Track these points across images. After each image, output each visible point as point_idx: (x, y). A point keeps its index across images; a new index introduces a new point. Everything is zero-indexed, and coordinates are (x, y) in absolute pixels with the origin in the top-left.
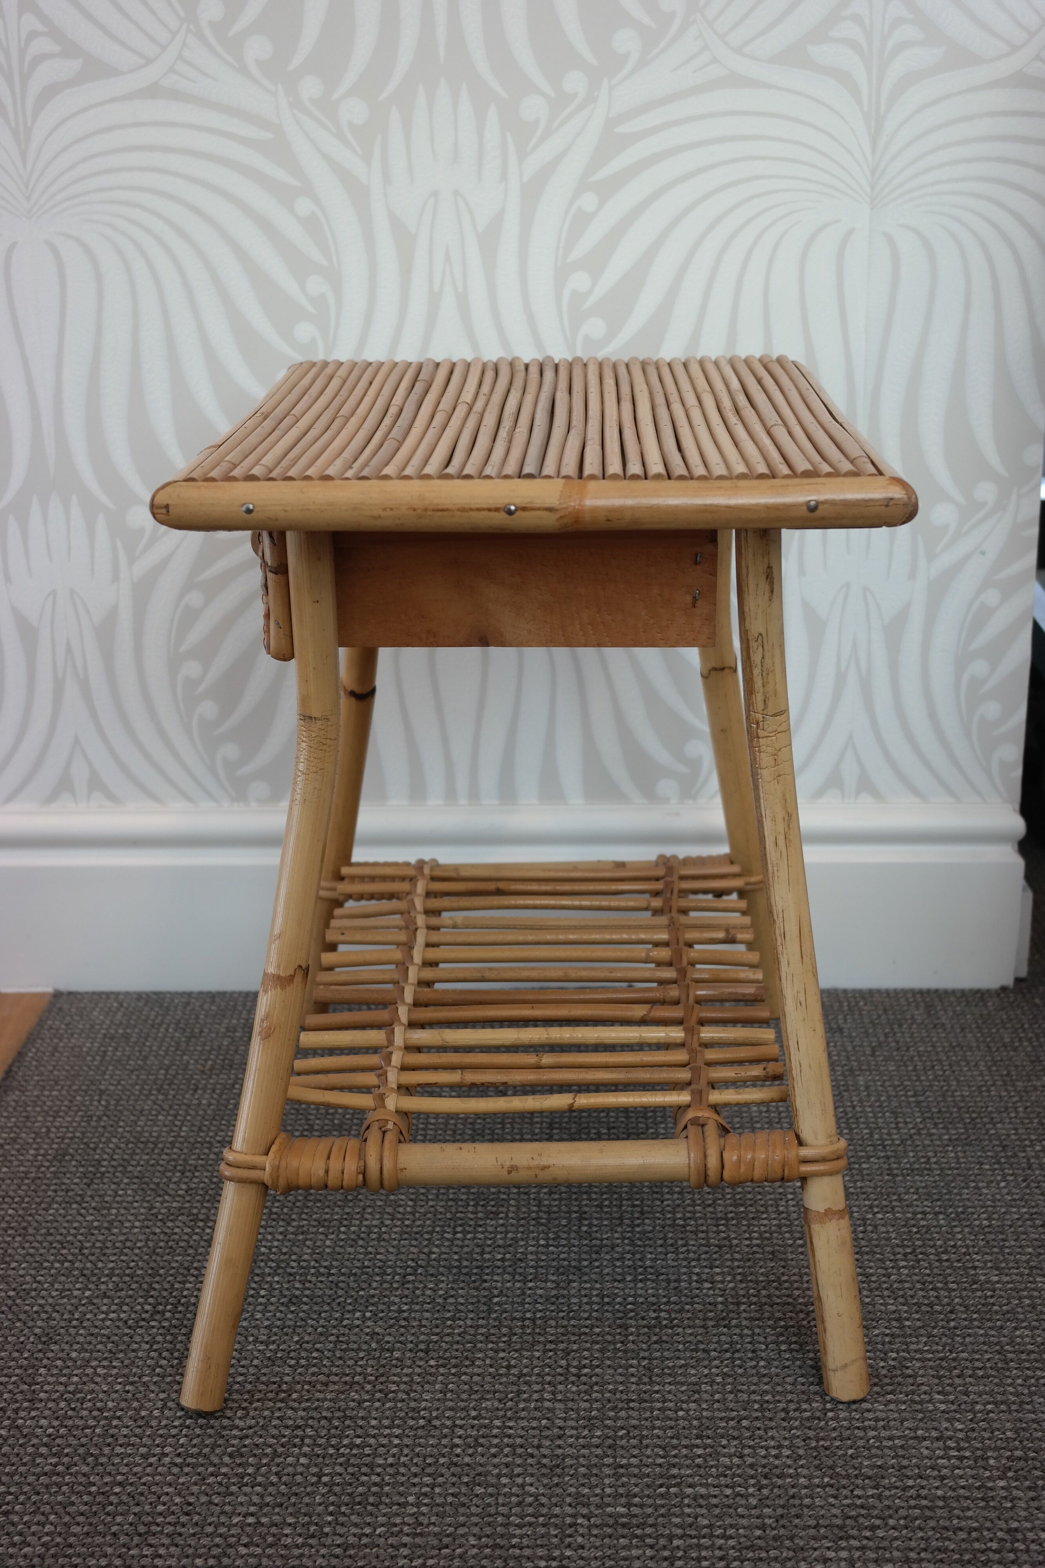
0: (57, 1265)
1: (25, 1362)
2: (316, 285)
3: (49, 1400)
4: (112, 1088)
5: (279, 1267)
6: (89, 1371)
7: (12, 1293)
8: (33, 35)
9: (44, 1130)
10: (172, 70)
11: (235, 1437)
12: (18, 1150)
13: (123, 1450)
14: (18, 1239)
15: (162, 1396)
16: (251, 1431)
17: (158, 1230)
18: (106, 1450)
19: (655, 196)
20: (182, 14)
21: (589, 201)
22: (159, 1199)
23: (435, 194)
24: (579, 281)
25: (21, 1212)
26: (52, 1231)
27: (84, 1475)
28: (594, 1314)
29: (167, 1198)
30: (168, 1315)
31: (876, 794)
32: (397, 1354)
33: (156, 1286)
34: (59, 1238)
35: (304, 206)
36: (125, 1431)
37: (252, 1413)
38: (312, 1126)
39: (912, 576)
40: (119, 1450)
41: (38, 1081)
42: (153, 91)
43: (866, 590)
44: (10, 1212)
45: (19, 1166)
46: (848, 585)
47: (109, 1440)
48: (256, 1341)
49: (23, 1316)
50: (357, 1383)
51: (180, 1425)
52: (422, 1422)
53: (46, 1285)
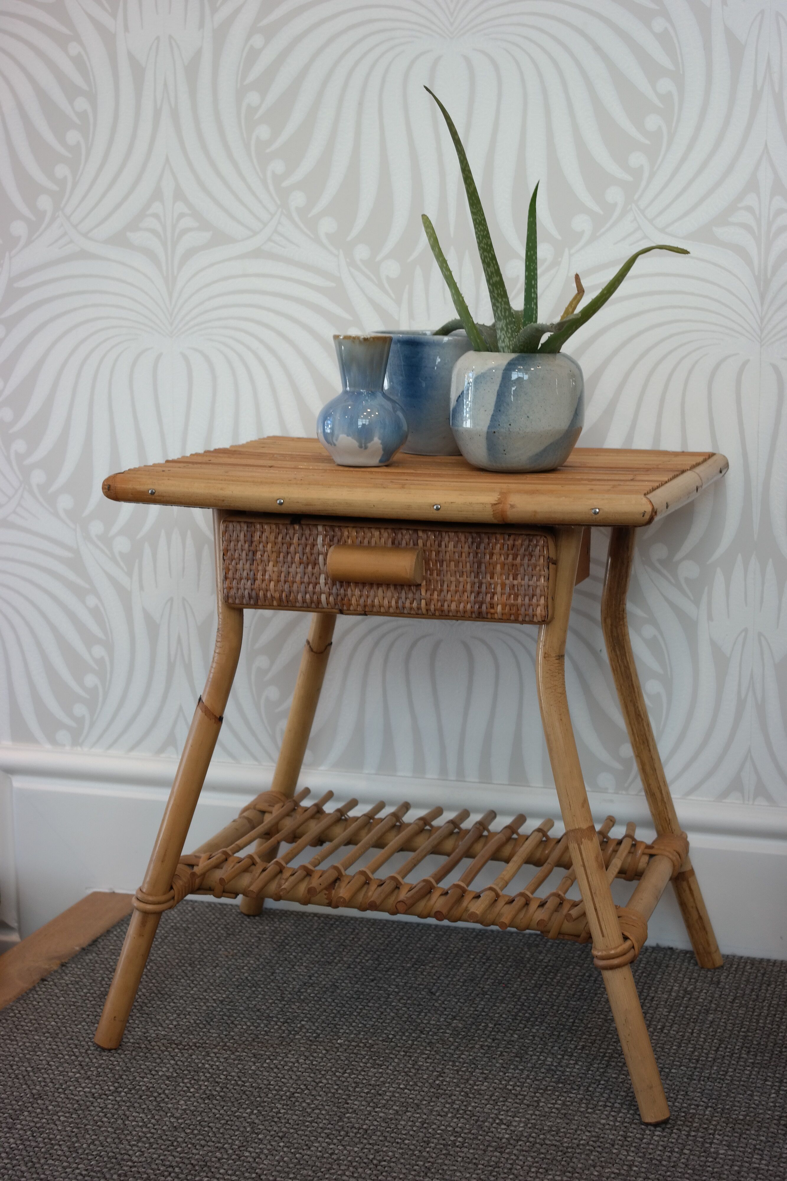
0: (67, 1057)
1: (18, 1107)
3: (21, 1129)
4: (159, 959)
5: (211, 1077)
6: (55, 1117)
7: (29, 1069)
8: (182, 215)
9: (100, 979)
10: (270, 239)
11: (127, 1166)
12: (76, 989)
13: (53, 1162)
14: (49, 1039)
15: (94, 1137)
16: (139, 1164)
17: (143, 1046)
18: (42, 1161)
19: (602, 332)
20: (279, 202)
22: (154, 1028)
25: (59, 1024)
26: (74, 1037)
27: (22, 1172)
28: (411, 1133)
29: (160, 1028)
30: (123, 1094)
31: (769, 798)
32: (260, 1136)
33: (124, 1077)
34: (76, 1042)
36: (60, 1153)
37: (145, 1155)
38: (283, 998)
40: (50, 1162)
41: (111, 949)
42: (257, 254)
43: (760, 634)
44: (53, 1023)
45: (73, 997)
46: (746, 630)
47: (48, 1156)
48: (173, 1116)
49: (29, 1082)
50: (225, 1148)
51: (96, 1155)
53: (53, 1067)
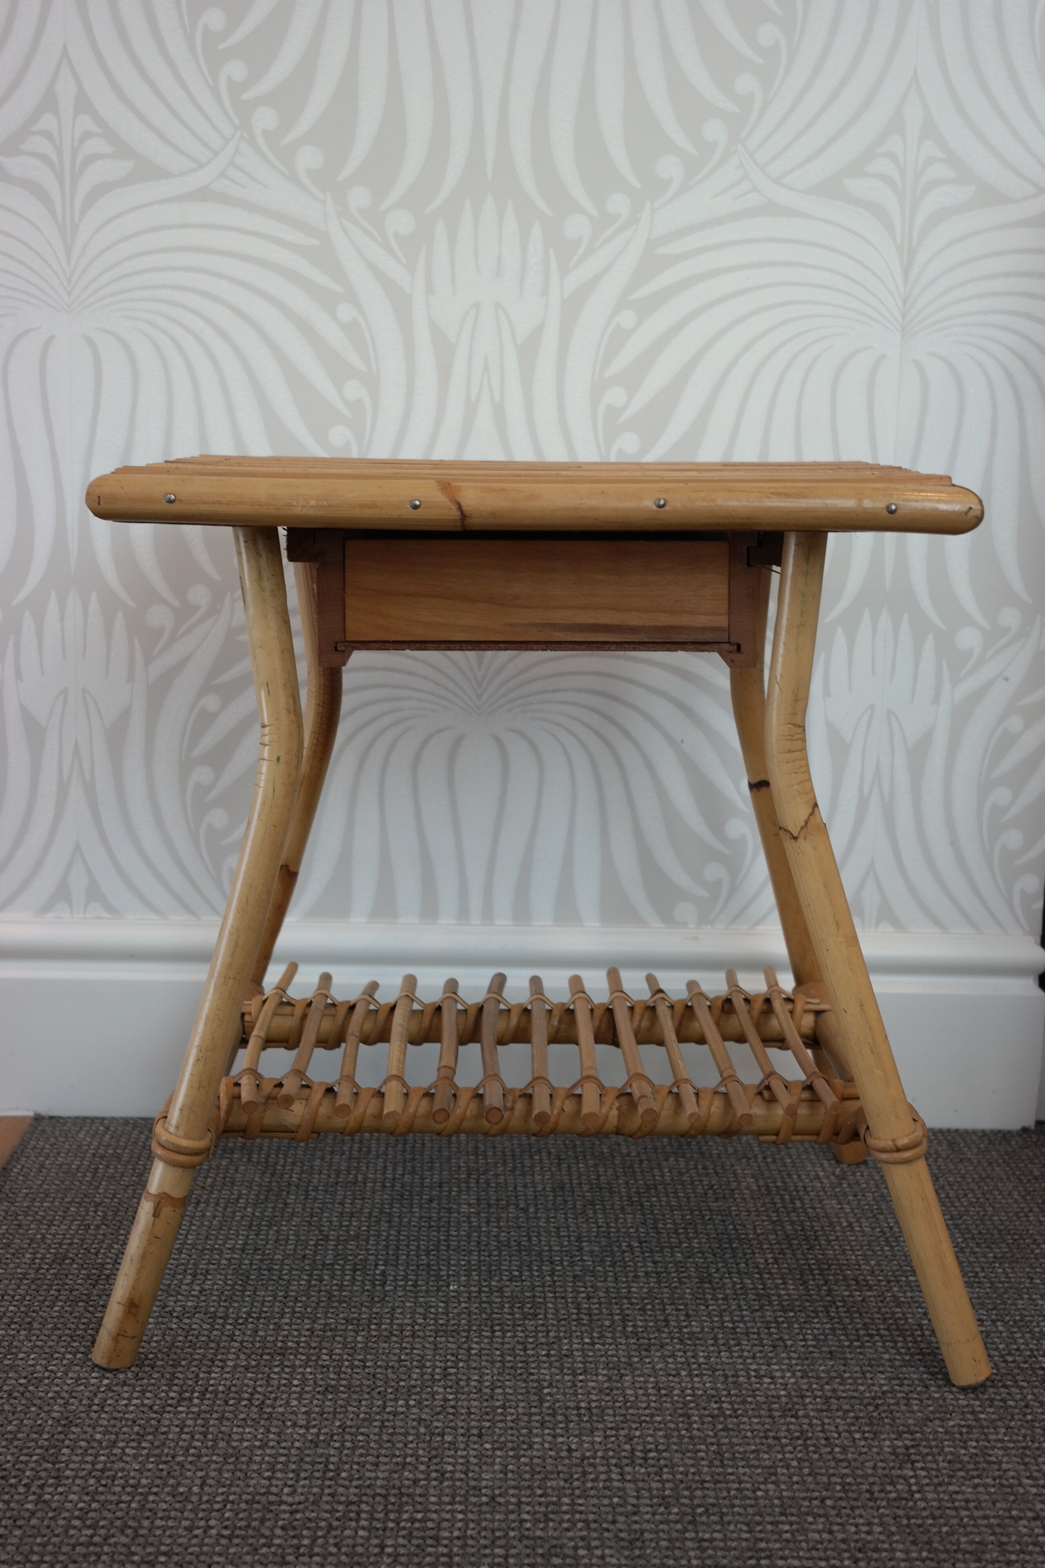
0: (69, 1356)
1: (46, 1443)
2: (354, 390)
3: (76, 1477)
4: (108, 1201)
5: (309, 1360)
6: (116, 1451)
7: (23, 1381)
8: (87, 135)
9: (39, 1236)
10: (223, 175)
11: (285, 1512)
12: (13, 1254)
13: (163, 1523)
14: (23, 1332)
15: (200, 1474)
16: (301, 1507)
17: (174, 1326)
18: (146, 1523)
19: (694, 315)
20: (237, 122)
21: (627, 319)
22: (172, 1299)
23: (477, 305)
24: (615, 396)
25: (23, 1309)
26: (59, 1326)
27: (124, 1545)
28: (653, 1404)
29: (179, 1297)
30: (196, 1401)
31: (897, 924)
32: (448, 1438)
33: (179, 1375)
34: (67, 1332)
35: (346, 312)
36: (164, 1506)
37: (299, 1490)
38: (327, 1236)
39: (936, 700)
40: (158, 1523)
41: (27, 1194)
42: (203, 195)
43: (890, 712)
44: (11, 1308)
45: (16, 1268)
46: (872, 707)
47: (147, 1514)
48: (295, 1425)
49: (37, 1402)
50: (410, 1464)
51: (224, 1501)
52: (484, 1499)
53: (59, 1374)
